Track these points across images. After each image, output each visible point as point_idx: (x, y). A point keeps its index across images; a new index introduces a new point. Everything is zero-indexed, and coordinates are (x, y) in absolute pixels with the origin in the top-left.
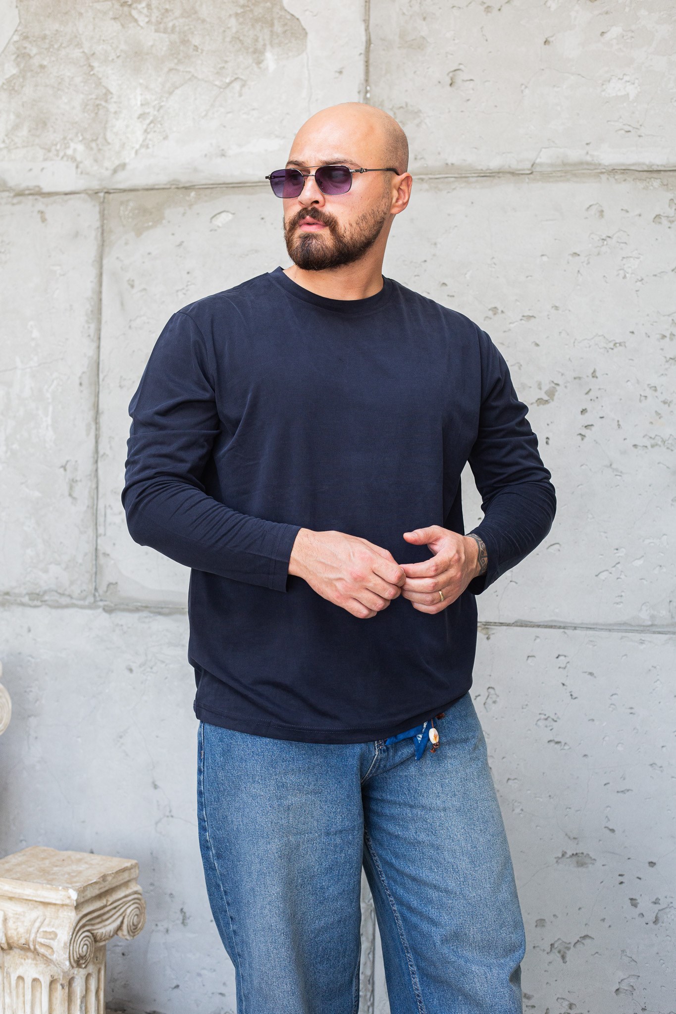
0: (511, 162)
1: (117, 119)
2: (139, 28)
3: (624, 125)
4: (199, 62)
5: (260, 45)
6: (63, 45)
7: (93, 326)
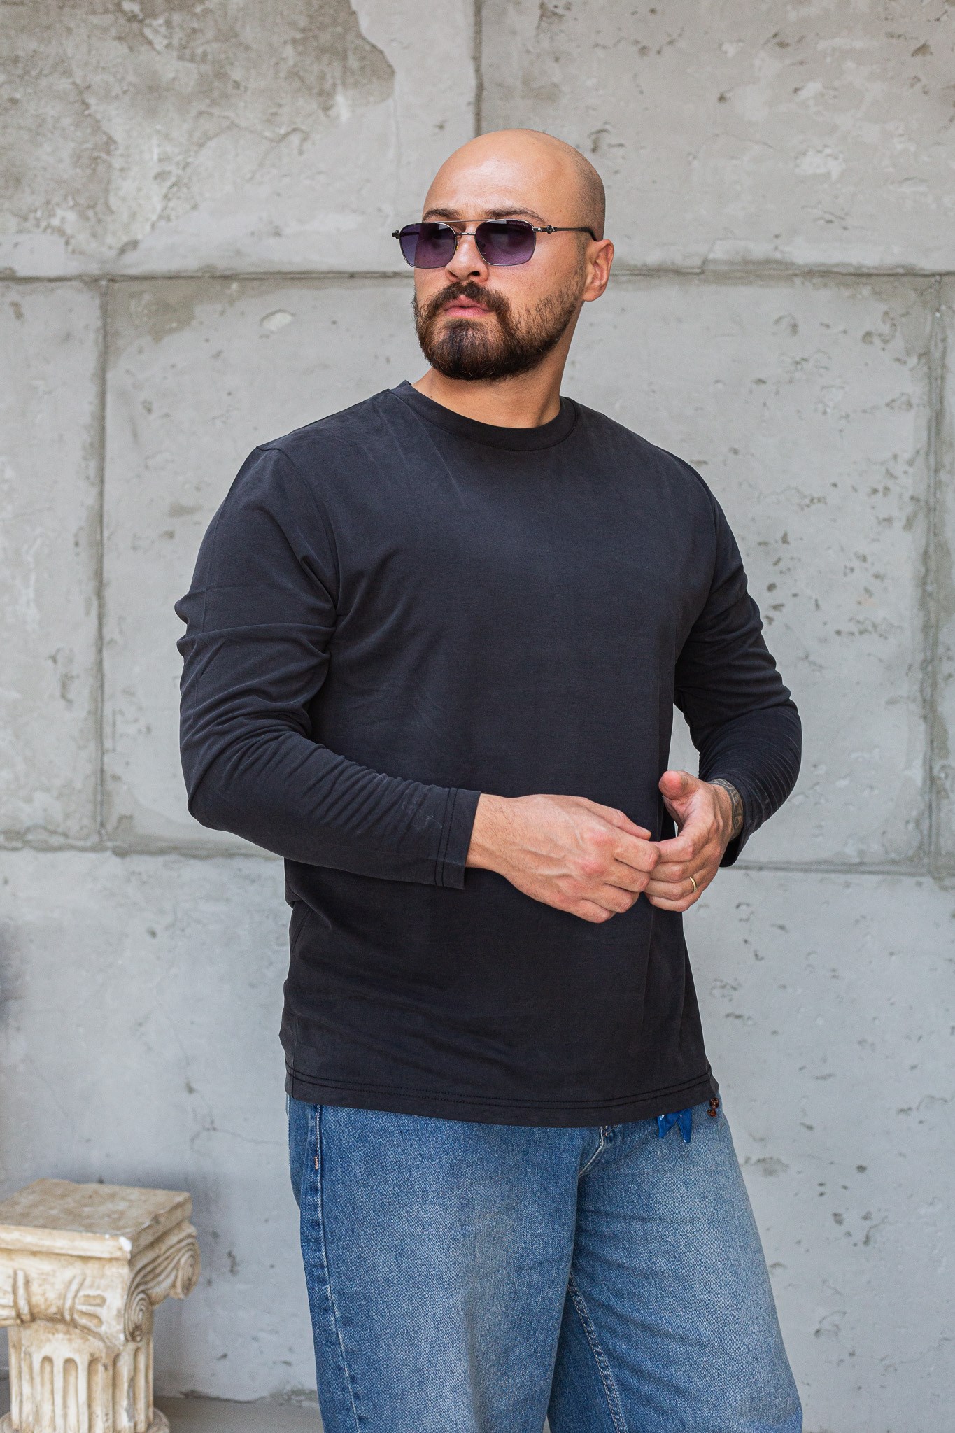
0: (675, 255)
1: (124, 179)
2: (154, 53)
3: (825, 212)
4: (242, 104)
5: (327, 85)
6: (45, 72)
7: (93, 464)
